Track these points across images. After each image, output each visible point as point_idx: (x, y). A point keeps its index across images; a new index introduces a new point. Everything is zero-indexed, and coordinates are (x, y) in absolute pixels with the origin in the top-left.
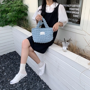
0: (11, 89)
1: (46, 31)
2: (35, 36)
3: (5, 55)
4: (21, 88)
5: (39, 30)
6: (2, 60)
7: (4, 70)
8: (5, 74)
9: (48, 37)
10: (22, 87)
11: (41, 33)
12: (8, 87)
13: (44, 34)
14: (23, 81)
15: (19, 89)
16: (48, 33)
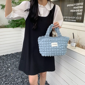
0: (12, 83)
1: (59, 42)
2: (43, 48)
3: (12, 54)
4: (21, 83)
5: (50, 40)
6: (9, 58)
7: (9, 66)
8: (10, 69)
9: (63, 50)
10: (23, 83)
11: (52, 44)
12: (10, 80)
13: (57, 45)
14: (25, 77)
15: (20, 84)
16: (62, 44)
